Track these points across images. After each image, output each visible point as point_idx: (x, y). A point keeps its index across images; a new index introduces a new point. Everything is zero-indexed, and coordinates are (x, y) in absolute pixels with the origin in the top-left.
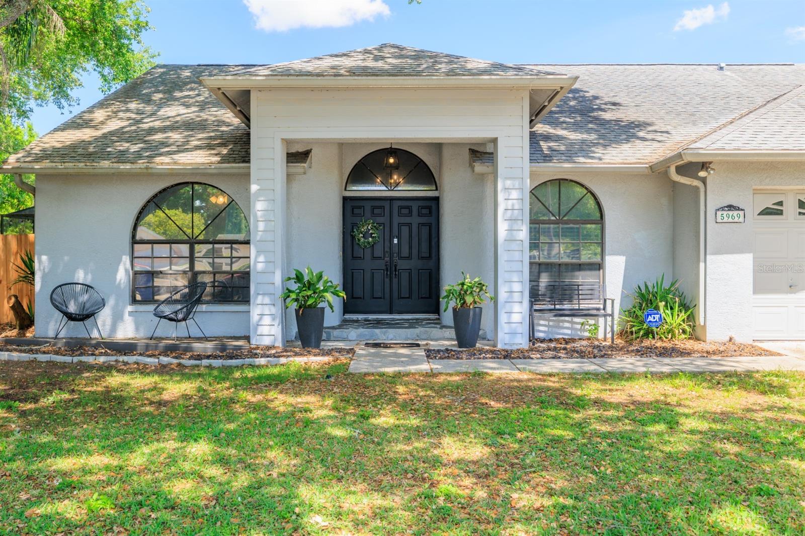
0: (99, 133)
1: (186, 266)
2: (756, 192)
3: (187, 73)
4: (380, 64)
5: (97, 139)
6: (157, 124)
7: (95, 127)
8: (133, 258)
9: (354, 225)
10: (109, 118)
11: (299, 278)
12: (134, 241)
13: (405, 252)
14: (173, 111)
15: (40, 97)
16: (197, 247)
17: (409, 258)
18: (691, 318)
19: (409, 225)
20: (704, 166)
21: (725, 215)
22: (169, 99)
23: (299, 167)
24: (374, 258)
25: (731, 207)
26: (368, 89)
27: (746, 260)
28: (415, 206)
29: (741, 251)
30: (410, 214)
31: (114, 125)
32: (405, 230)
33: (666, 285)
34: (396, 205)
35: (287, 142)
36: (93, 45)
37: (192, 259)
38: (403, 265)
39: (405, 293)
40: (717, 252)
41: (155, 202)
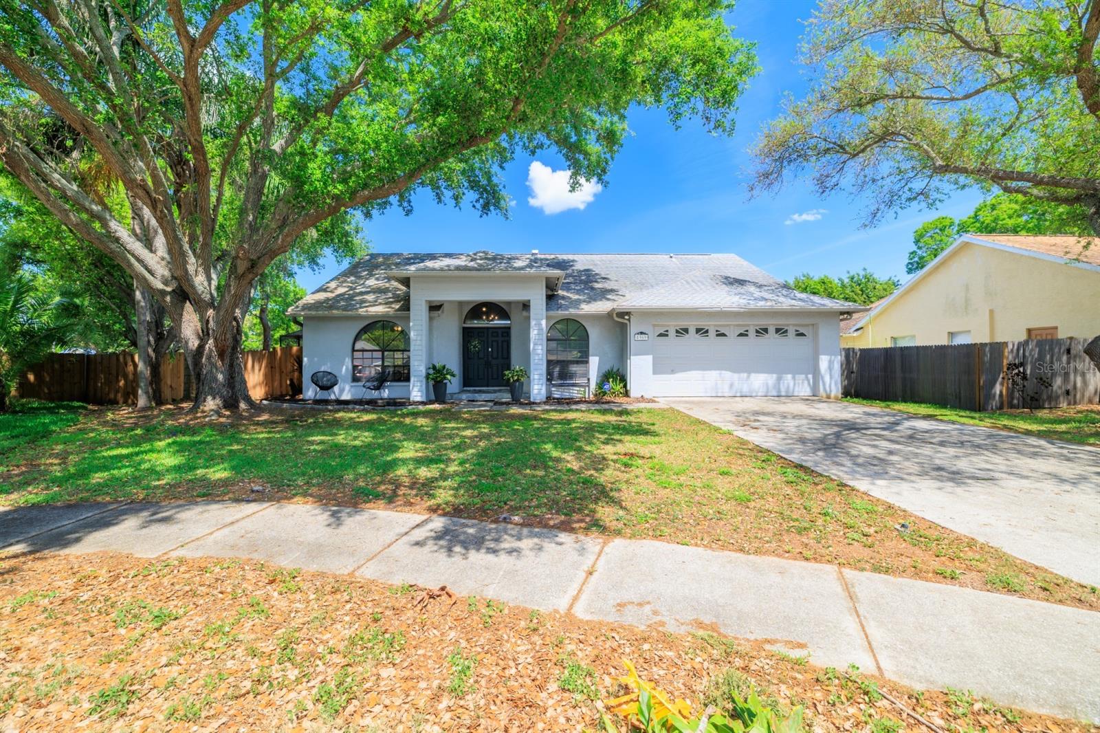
0: (333, 295)
1: (380, 363)
2: (654, 326)
3: (381, 260)
4: (472, 264)
5: (334, 298)
6: (363, 290)
7: (331, 292)
8: (353, 359)
9: (469, 342)
10: (338, 286)
11: (434, 367)
12: (354, 350)
13: (495, 355)
14: (372, 282)
15: (300, 264)
16: (386, 353)
17: (497, 358)
18: (625, 386)
19: (497, 342)
20: (628, 313)
21: (639, 337)
22: (371, 275)
23: (435, 313)
24: (479, 358)
25: (642, 333)
26: (465, 277)
27: (649, 358)
28: (500, 331)
29: (648, 354)
30: (497, 336)
31: (341, 290)
32: (495, 344)
33: (615, 370)
34: (491, 331)
35: (430, 302)
36: (332, 240)
37: (383, 359)
38: (494, 362)
39: (495, 376)
40: (636, 354)
41: (365, 330)
